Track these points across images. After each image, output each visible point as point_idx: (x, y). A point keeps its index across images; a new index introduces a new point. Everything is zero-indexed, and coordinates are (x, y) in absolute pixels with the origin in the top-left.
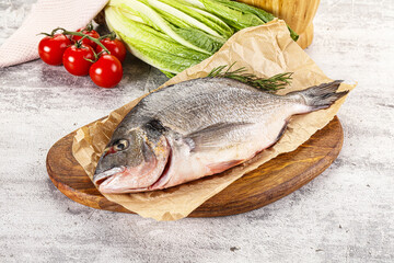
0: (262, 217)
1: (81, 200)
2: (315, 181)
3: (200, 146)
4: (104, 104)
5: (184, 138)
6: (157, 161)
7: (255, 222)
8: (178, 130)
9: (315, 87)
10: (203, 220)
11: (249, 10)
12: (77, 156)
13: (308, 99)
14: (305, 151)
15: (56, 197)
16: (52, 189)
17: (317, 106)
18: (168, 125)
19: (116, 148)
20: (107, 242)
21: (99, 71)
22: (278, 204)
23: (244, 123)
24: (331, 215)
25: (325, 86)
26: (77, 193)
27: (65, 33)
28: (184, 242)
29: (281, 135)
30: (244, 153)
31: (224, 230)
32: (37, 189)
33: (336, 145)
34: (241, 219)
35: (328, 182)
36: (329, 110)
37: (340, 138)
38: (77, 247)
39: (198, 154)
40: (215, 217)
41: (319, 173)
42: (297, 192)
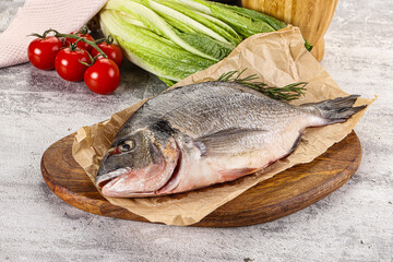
0: (276, 230)
1: (80, 205)
2: (332, 196)
3: (211, 150)
4: (99, 110)
5: (195, 141)
6: (166, 163)
7: (268, 234)
8: (188, 133)
9: (330, 101)
10: (213, 230)
11: (259, 18)
12: (77, 157)
13: (323, 112)
14: (321, 164)
15: (51, 202)
16: (47, 193)
17: (333, 120)
18: (177, 127)
19: (121, 148)
20: (110, 248)
21: (95, 75)
22: (293, 217)
23: (257, 130)
24: (352, 230)
25: (340, 100)
26: (76, 197)
27: (58, 35)
28: (193, 251)
29: (295, 146)
30: (257, 161)
31: (235, 241)
32: (31, 193)
33: (355, 158)
34: (253, 230)
35: (347, 198)
36: (346, 124)
37: (358, 152)
38: (77, 252)
39: (209, 159)
40: (226, 227)
41: (336, 188)
42: (313, 207)
